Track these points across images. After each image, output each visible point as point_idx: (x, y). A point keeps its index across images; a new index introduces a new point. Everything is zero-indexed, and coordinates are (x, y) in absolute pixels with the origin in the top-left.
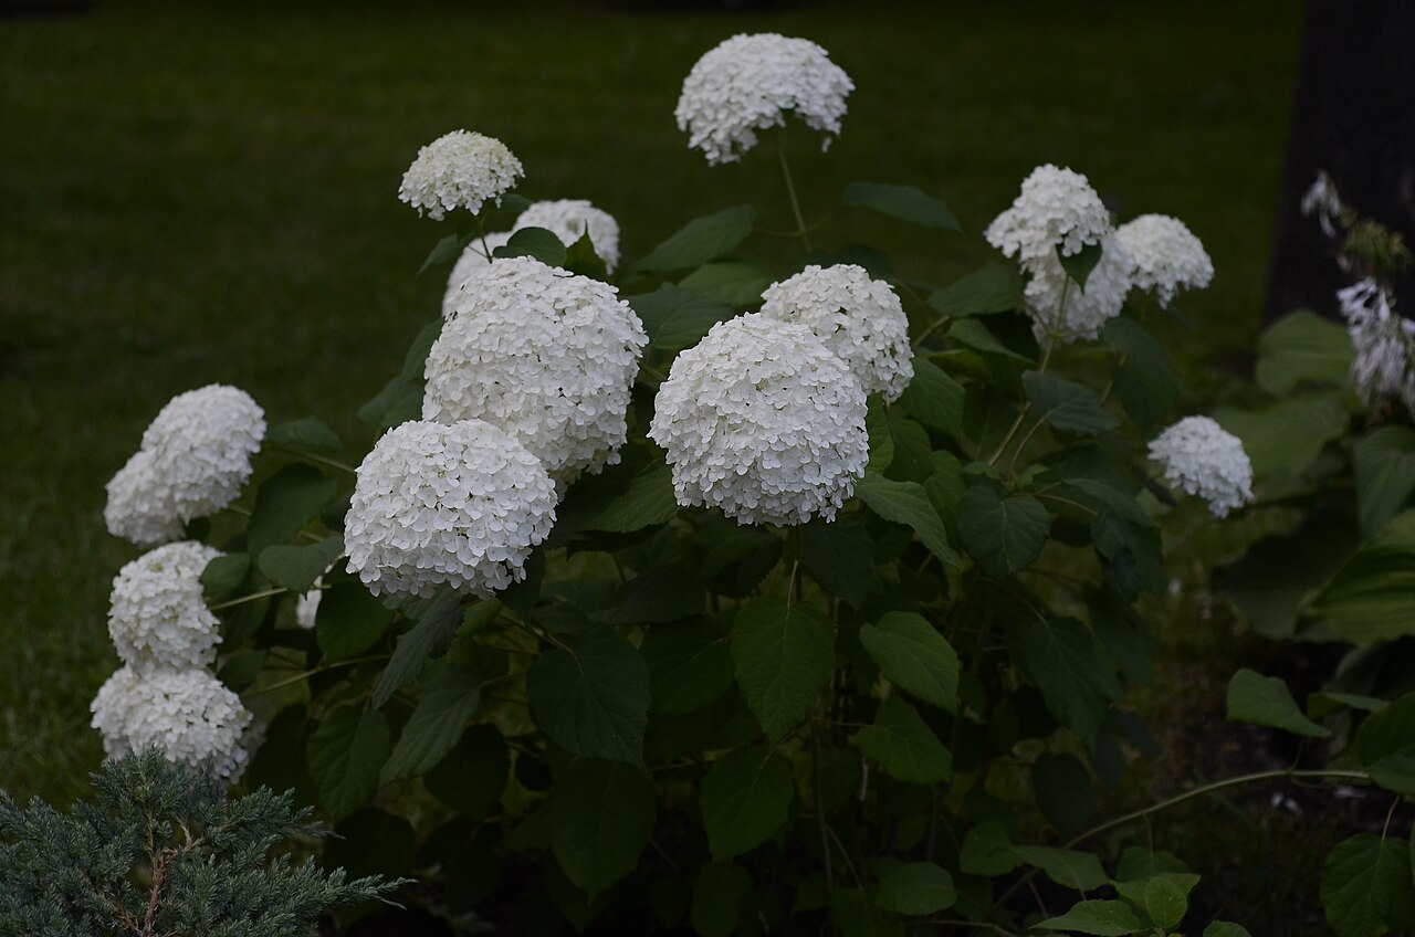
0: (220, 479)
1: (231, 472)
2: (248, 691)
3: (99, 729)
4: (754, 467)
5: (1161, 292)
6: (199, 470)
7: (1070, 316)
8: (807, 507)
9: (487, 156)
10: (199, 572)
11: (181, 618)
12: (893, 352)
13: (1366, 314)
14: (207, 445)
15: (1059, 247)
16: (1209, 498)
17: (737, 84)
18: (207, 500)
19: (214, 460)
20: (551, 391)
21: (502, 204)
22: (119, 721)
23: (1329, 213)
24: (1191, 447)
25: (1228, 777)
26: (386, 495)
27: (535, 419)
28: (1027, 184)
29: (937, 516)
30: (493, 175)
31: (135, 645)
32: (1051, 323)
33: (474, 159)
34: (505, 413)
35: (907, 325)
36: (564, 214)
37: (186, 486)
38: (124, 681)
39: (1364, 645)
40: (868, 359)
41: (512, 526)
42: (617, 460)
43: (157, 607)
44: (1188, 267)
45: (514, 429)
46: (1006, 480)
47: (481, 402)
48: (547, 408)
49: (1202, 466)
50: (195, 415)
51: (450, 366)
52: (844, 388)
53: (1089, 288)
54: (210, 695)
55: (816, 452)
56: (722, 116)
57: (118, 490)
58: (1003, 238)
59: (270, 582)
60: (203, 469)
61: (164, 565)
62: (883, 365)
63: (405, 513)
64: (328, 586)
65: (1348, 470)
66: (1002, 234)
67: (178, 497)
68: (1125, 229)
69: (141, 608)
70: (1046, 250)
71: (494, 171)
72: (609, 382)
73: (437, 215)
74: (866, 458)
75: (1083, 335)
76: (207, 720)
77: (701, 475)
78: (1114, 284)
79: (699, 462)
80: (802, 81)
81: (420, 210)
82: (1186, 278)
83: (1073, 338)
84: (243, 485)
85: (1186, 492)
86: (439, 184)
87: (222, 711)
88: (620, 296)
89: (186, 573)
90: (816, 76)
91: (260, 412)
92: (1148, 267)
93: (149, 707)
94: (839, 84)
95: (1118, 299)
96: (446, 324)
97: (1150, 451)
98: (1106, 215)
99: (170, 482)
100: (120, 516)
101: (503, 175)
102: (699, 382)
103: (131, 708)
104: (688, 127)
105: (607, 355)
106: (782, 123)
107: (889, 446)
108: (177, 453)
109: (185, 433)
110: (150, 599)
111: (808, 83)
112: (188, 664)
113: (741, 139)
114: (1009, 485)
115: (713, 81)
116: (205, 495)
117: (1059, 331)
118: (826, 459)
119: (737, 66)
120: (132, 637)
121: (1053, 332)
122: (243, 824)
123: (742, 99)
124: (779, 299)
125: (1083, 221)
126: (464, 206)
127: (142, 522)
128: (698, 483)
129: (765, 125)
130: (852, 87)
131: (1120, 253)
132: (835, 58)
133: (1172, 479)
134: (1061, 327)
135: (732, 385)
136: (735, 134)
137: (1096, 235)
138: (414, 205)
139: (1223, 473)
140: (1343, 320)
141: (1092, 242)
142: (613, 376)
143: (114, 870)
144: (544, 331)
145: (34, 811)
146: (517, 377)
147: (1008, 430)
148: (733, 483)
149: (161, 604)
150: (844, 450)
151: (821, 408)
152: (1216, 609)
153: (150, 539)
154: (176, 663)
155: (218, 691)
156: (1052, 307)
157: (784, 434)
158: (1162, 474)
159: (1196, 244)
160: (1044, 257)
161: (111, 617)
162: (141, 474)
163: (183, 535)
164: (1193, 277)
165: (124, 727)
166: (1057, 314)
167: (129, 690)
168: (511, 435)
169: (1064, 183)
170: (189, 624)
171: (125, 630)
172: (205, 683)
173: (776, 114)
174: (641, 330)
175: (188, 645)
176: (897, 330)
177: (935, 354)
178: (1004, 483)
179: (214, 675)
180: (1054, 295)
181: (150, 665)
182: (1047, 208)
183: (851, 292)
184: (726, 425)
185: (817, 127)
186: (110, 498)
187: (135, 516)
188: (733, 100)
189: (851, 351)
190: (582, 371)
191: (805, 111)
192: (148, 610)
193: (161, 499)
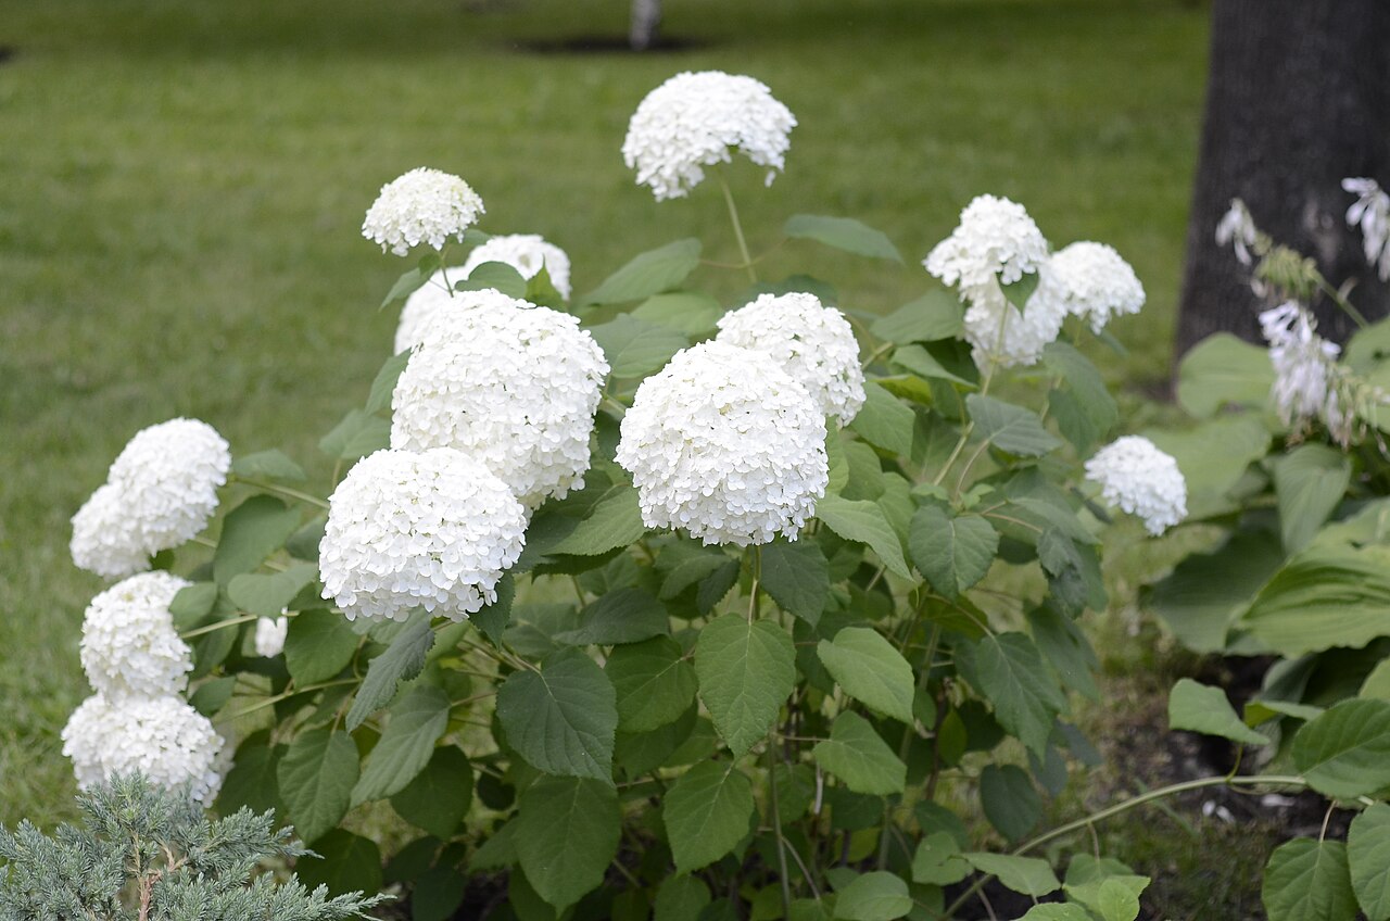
0: (187, 510)
1: (197, 504)
2: (217, 717)
3: (70, 757)
4: (719, 489)
5: (1093, 316)
6: (165, 503)
7: (1009, 341)
8: (770, 527)
9: (449, 192)
10: (168, 601)
11: (153, 645)
12: (846, 378)
13: (1289, 338)
14: (174, 478)
15: (999, 275)
16: (1146, 516)
17: (683, 121)
18: (174, 531)
19: (180, 492)
20: (518, 419)
21: (464, 239)
22: (91, 748)
23: (1245, 241)
24: (1127, 466)
25: (1161, 787)
26: (361, 523)
27: (502, 447)
28: (966, 215)
29: (893, 533)
30: (455, 211)
31: (108, 673)
32: (991, 349)
33: (436, 196)
34: (473, 442)
35: (858, 351)
36: (516, 249)
37: (153, 517)
38: (95, 709)
39: (1293, 656)
40: (823, 384)
41: (484, 550)
42: (580, 485)
43: (130, 635)
44: (1120, 293)
45: (481, 456)
46: (953, 500)
47: (449, 430)
48: (514, 435)
49: (1138, 485)
50: (162, 448)
51: (417, 396)
52: (805, 411)
53: (1027, 314)
54: (182, 721)
55: (779, 474)
56: (669, 152)
57: (84, 523)
58: (944, 267)
59: (239, 609)
60: (170, 501)
61: (135, 595)
62: (837, 390)
63: (380, 539)
64: (296, 614)
65: (1270, 488)
66: (942, 262)
67: (145, 528)
68: (1059, 257)
69: (113, 637)
70: (986, 278)
71: (455, 208)
72: (573, 410)
73: (401, 251)
74: (826, 479)
75: (1021, 360)
76: (180, 745)
77: (667, 498)
78: (1051, 310)
79: (666, 485)
80: (746, 117)
81: (384, 246)
82: (1118, 303)
83: (1012, 363)
84: (209, 517)
85: (1122, 510)
86: (402, 220)
87: (194, 736)
88: (581, 326)
89: (156, 602)
90: (759, 112)
91: (224, 445)
92: (1081, 293)
93: (122, 734)
94: (780, 121)
95: (1055, 325)
96: (412, 356)
97: (1087, 471)
98: (1043, 243)
99: (138, 514)
100: (87, 549)
101: (464, 211)
102: (665, 408)
103: (103, 735)
104: (636, 164)
105: (570, 384)
106: (728, 159)
107: (844, 467)
108: (145, 486)
109: (151, 466)
110: (123, 628)
111: (752, 119)
112: (160, 692)
113: (688, 175)
114: (957, 505)
115: (660, 119)
116: (172, 527)
117: (999, 356)
118: (789, 480)
119: (682, 103)
120: (105, 666)
121: (993, 357)
122: (225, 844)
123: (689, 136)
124: (734, 327)
125: (1021, 249)
126: (427, 242)
127: (108, 554)
128: (664, 505)
129: (711, 161)
130: (794, 123)
131: (1055, 279)
132: (777, 94)
133: (1110, 498)
134: (1001, 353)
135: (696, 409)
136: (682, 169)
137: (1033, 262)
138: (378, 241)
139: (1159, 491)
140: (1266, 344)
141: (1030, 270)
142: (577, 404)
143: (105, 890)
144: (510, 361)
145: (24, 834)
146: (484, 406)
147: (950, 453)
148: (699, 504)
149: (133, 633)
150: (805, 471)
151: (783, 431)
152: (1143, 626)
153: (116, 571)
154: (148, 690)
155: (190, 717)
156: (991, 333)
157: (748, 457)
158: (1099, 493)
159: (1127, 270)
160: (983, 286)
161: (84, 646)
162: (107, 507)
163: (149, 566)
164: (1125, 302)
165: (95, 754)
166: (996, 339)
167: (99, 717)
168: (479, 462)
169: (1003, 213)
170: (161, 652)
171: (98, 659)
172: (178, 709)
173: (722, 150)
174: (602, 359)
175: (160, 673)
176: (848, 356)
177: (883, 379)
178: (950, 503)
179: (185, 701)
180: (993, 321)
181: (122, 693)
182: (987, 237)
183: (804, 319)
184: (692, 449)
185: (761, 162)
186: (76, 531)
187: (101, 548)
188: (680, 136)
189: (805, 376)
190: (547, 400)
191: (749, 146)
192: (120, 640)
193: (128, 531)
